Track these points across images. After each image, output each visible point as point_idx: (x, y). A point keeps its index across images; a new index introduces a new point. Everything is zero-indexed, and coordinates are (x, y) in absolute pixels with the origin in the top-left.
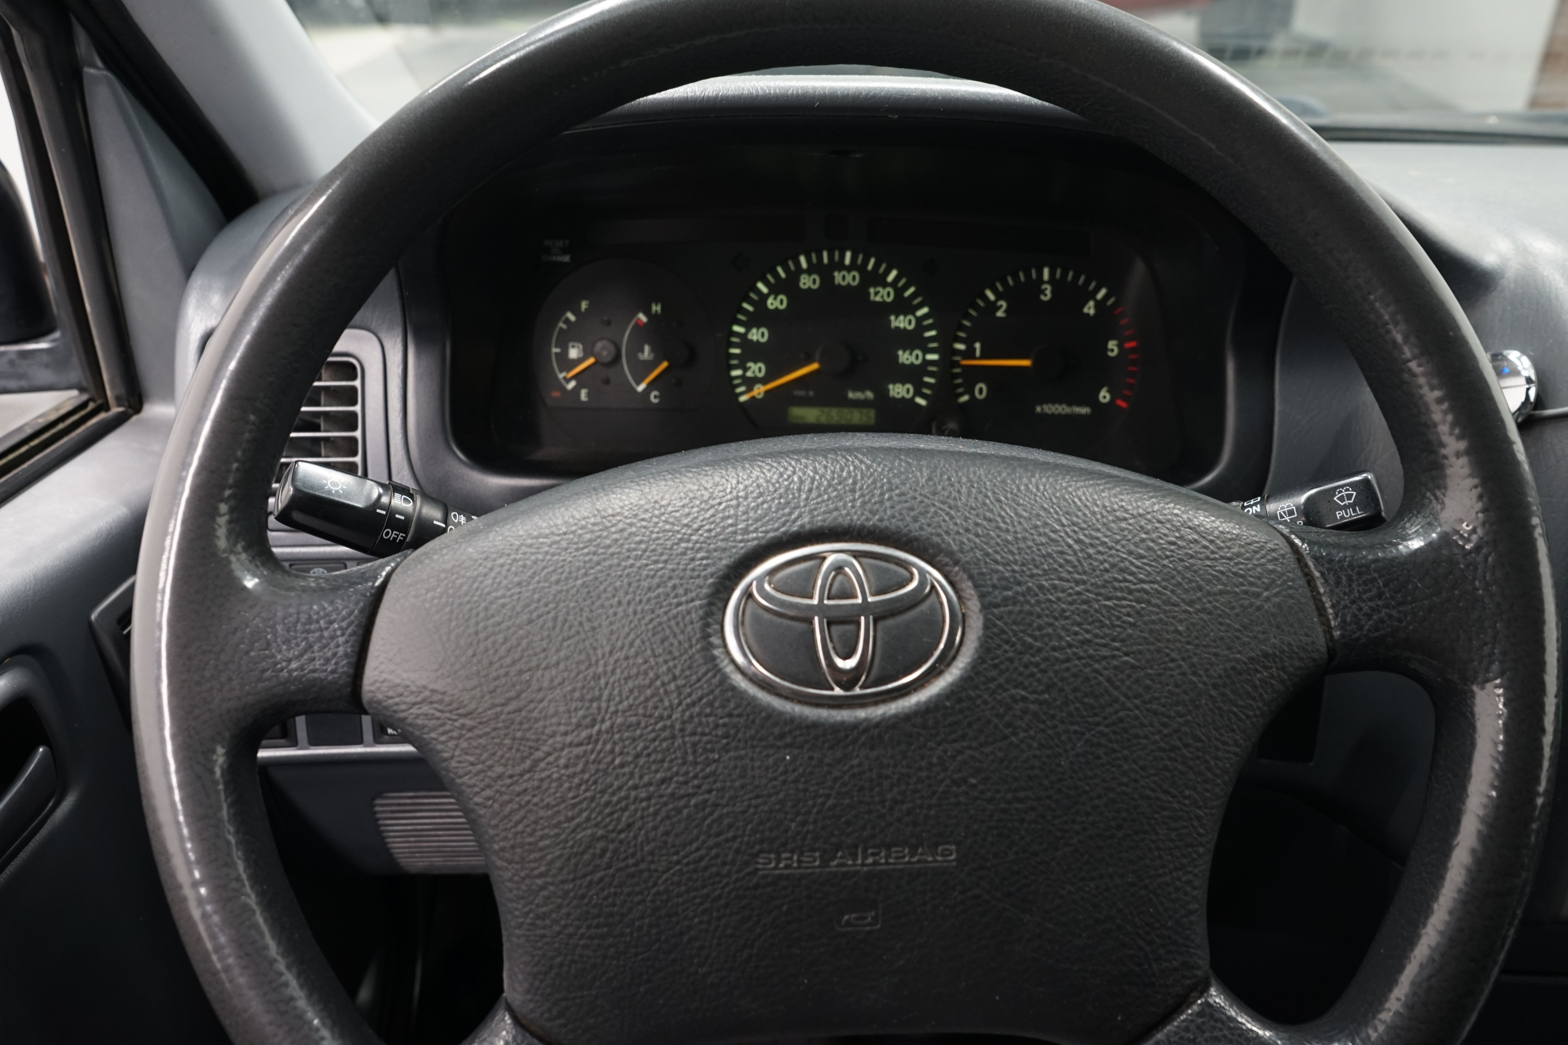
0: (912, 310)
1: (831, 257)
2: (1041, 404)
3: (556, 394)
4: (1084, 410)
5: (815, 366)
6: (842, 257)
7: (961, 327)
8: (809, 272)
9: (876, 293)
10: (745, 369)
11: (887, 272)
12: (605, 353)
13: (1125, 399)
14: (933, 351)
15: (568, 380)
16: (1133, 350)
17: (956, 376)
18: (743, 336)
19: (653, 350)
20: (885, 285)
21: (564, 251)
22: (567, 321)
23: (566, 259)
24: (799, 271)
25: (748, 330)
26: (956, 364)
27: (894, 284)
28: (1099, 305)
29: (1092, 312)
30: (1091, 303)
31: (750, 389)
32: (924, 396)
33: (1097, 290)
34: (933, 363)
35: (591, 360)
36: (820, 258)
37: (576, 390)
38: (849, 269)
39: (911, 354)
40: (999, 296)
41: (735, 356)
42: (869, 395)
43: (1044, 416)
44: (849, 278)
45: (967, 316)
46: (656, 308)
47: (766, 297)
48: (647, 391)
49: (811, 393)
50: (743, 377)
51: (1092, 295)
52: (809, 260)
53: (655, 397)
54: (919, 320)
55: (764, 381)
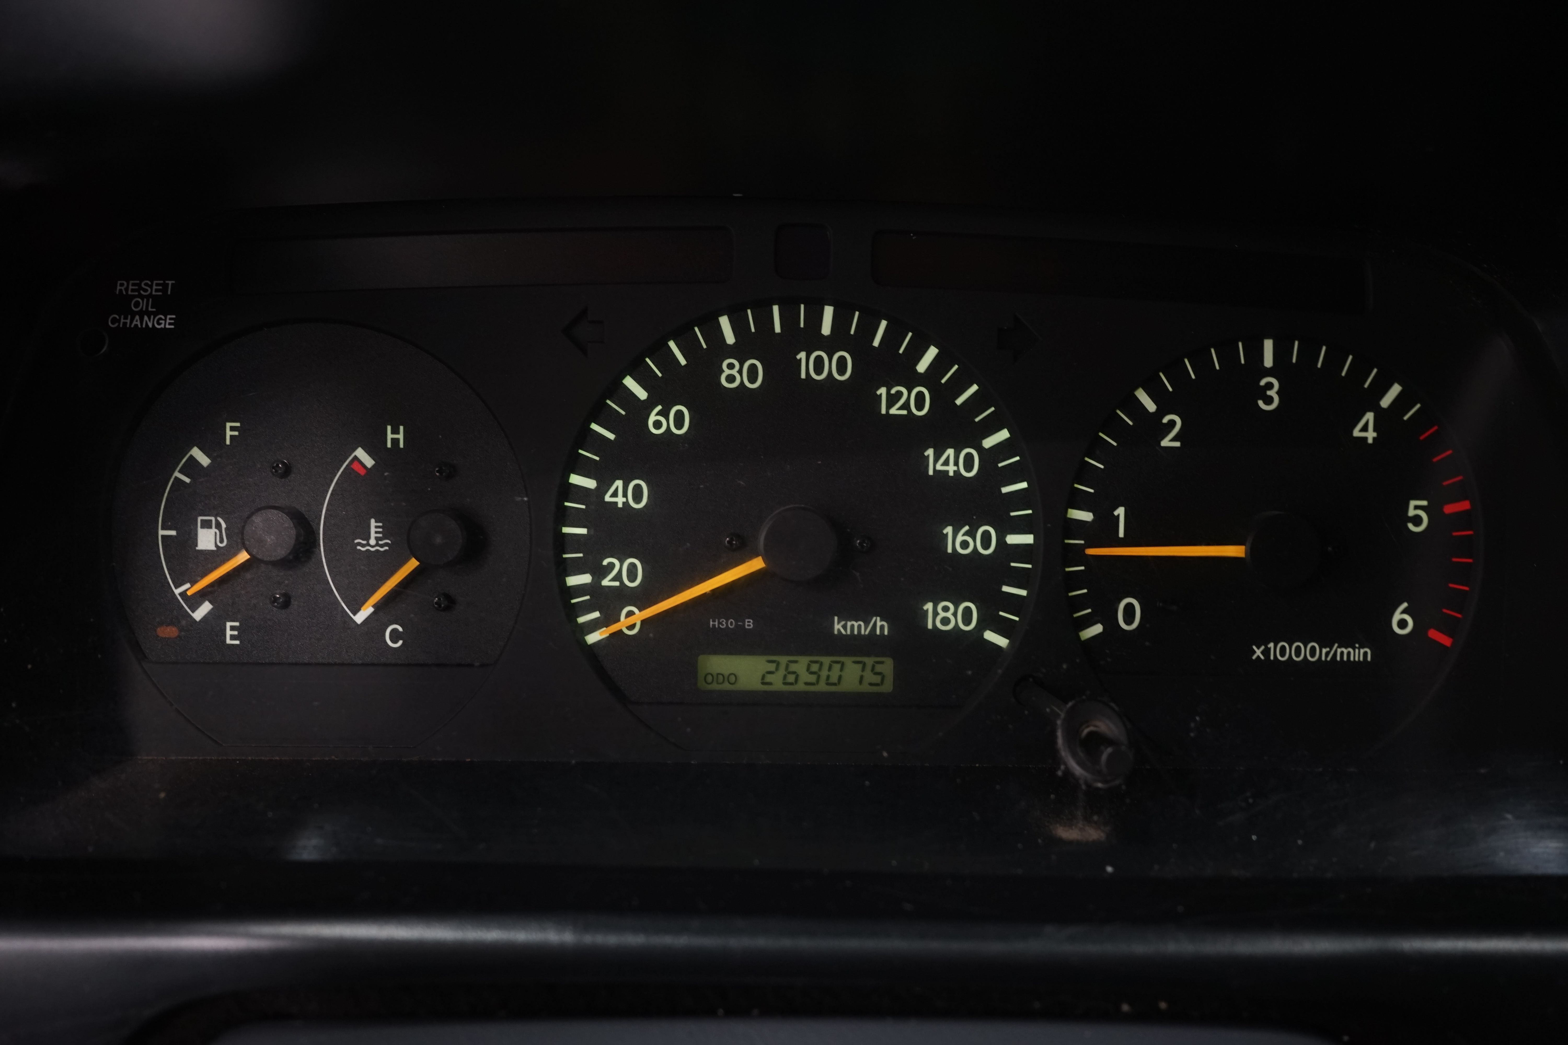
0: (974, 438)
1: (789, 319)
2: (1262, 641)
3: (169, 632)
4: (1359, 654)
5: (756, 564)
6: (816, 319)
7: (1085, 473)
8: (740, 352)
9: (892, 400)
10: (600, 572)
11: (917, 353)
12: (270, 539)
13: (1449, 629)
14: (1020, 527)
15: (195, 601)
16: (1463, 519)
17: (1074, 581)
18: (593, 497)
19: (386, 533)
20: (911, 379)
21: (162, 306)
22: (192, 466)
23: (166, 323)
24: (719, 349)
25: (604, 484)
26: (1076, 555)
27: (931, 378)
28: (1383, 419)
29: (1371, 435)
30: (1370, 416)
31: (610, 618)
32: (1003, 628)
33: (1381, 388)
34: (1021, 552)
35: (243, 556)
36: (765, 321)
37: (214, 621)
38: (830, 345)
39: (972, 533)
40: (1165, 404)
41: (576, 542)
42: (880, 625)
43: (1269, 665)
44: (830, 366)
45: (1096, 448)
46: (397, 436)
47: (646, 407)
48: (376, 622)
49: (749, 624)
50: (593, 589)
51: (1371, 401)
52: (739, 327)
53: (395, 636)
54: (990, 457)
55: (642, 598)
